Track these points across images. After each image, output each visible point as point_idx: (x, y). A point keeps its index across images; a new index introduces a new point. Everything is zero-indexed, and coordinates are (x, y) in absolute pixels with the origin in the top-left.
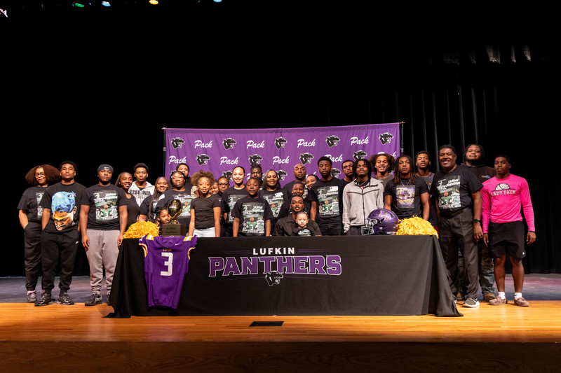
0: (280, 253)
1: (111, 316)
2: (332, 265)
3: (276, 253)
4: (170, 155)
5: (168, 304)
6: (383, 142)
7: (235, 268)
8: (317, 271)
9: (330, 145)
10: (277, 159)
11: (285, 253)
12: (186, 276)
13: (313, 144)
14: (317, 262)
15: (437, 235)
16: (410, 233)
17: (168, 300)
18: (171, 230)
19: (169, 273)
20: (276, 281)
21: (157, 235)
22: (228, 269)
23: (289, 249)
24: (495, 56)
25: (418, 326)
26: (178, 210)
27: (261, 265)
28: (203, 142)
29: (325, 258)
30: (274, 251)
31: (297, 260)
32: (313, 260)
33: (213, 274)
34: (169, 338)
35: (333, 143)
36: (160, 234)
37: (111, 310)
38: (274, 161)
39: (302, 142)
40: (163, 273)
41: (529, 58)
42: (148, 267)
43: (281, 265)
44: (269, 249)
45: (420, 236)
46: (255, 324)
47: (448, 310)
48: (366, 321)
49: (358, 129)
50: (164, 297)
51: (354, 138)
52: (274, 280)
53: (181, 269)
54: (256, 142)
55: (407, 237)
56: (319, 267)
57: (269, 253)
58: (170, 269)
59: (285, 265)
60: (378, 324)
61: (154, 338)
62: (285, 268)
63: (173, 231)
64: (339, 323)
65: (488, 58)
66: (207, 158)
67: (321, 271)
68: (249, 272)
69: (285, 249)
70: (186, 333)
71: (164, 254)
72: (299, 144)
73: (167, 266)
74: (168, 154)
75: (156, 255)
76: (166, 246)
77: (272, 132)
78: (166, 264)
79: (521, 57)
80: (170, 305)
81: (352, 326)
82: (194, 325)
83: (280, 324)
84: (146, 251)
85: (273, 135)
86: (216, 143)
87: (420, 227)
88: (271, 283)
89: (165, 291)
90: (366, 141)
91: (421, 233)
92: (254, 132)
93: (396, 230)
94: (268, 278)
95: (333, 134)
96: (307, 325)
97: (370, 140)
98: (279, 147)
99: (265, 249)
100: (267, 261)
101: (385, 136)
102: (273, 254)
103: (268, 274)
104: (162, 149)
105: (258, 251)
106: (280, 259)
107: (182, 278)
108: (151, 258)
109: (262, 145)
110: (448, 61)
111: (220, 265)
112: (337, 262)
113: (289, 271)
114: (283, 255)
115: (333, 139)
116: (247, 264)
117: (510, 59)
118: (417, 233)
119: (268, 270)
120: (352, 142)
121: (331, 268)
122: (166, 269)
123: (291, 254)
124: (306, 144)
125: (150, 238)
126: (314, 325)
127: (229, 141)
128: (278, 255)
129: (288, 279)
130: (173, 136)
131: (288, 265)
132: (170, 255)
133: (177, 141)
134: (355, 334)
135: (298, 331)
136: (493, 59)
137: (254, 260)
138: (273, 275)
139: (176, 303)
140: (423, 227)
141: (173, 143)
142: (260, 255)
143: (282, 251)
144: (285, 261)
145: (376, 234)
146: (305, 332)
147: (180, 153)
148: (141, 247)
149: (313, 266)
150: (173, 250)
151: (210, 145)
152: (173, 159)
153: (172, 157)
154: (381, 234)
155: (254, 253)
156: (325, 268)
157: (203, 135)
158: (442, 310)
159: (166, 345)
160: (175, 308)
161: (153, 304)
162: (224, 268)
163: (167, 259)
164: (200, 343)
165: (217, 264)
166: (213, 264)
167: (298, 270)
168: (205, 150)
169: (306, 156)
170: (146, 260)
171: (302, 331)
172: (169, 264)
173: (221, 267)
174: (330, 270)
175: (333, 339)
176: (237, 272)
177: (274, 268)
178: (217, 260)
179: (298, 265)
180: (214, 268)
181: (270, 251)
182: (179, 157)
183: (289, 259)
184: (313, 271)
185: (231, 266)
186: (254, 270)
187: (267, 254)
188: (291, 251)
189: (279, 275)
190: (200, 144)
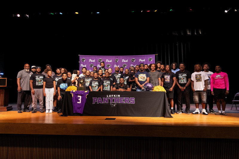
1: (62, 116)
2: (132, 101)
5: (79, 112)
6: (150, 61)
7: (101, 101)
9: (133, 62)
12: (85, 103)
13: (127, 61)
14: (127, 100)
15: (166, 92)
16: (157, 91)
17: (79, 111)
18: (81, 89)
19: (80, 102)
21: (76, 90)
22: (99, 101)
24: (189, 32)
25: (158, 120)
26: (83, 82)
27: (109, 100)
28: (92, 60)
29: (130, 98)
30: (113, 96)
31: (121, 99)
32: (126, 99)
33: (94, 103)
34: (80, 123)
35: (133, 61)
36: (77, 90)
37: (61, 114)
39: (123, 61)
40: (78, 102)
41: (201, 33)
42: (73, 101)
43: (116, 100)
45: (160, 92)
46: (107, 119)
47: (168, 115)
48: (142, 119)
49: (142, 56)
50: (78, 110)
51: (140, 59)
52: (113, 105)
53: (84, 101)
55: (156, 92)
56: (128, 101)
58: (80, 101)
59: (117, 100)
60: (145, 119)
61: (74, 123)
64: (133, 119)
65: (187, 33)
66: (93, 65)
67: (128, 103)
68: (105, 102)
70: (84, 122)
71: (78, 96)
73: (79, 100)
74: (80, 64)
75: (76, 97)
76: (79, 94)
77: (114, 57)
78: (79, 99)
79: (198, 32)
80: (80, 113)
81: (137, 120)
82: (87, 119)
83: (114, 119)
84: (73, 95)
85: (115, 58)
86: (96, 61)
87: (160, 89)
88: (112, 106)
89: (79, 108)
90: (144, 60)
91: (160, 91)
92: (108, 57)
93: (153, 90)
94: (111, 104)
95: (134, 58)
96: (122, 119)
97: (145, 60)
98: (116, 62)
100: (111, 99)
101: (150, 59)
102: (113, 97)
104: (78, 62)
106: (115, 98)
107: (84, 104)
108: (74, 98)
109: (111, 61)
110: (174, 34)
111: (97, 100)
113: (118, 102)
114: (116, 97)
115: (133, 59)
116: (105, 100)
117: (194, 33)
118: (159, 91)
119: (111, 102)
120: (140, 61)
122: (79, 101)
123: (119, 97)
124: (125, 61)
125: (74, 91)
126: (125, 119)
127: (100, 60)
128: (115, 97)
129: (118, 105)
130: (82, 58)
131: (118, 100)
132: (80, 97)
133: (83, 59)
134: (138, 123)
135: (120, 121)
136: (189, 33)
137: (107, 99)
138: (113, 103)
139: (82, 112)
140: (161, 89)
142: (109, 97)
143: (116, 96)
145: (146, 91)
146: (122, 122)
147: (84, 63)
148: (71, 94)
149: (126, 101)
150: (81, 95)
151: (94, 61)
153: (82, 64)
154: (148, 91)
155: (107, 97)
156: (130, 101)
157: (92, 57)
158: (166, 115)
159: (78, 125)
160: (82, 113)
161: (75, 112)
162: (98, 101)
163: (79, 98)
164: (88, 125)
165: (95, 100)
166: (94, 100)
167: (121, 102)
168: (93, 63)
169: (125, 65)
170: (73, 98)
171: (121, 121)
172: (80, 99)
175: (130, 124)
176: (102, 102)
177: (113, 101)
178: (95, 98)
179: (121, 100)
180: (94, 101)
181: (112, 96)
182: (84, 65)
183: (118, 98)
184: (126, 102)
185: (100, 100)
186: (107, 102)
187: (111, 97)
188: (119, 96)
189: (115, 104)
190: (90, 60)
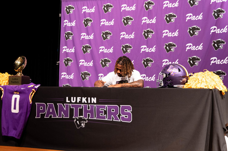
0: (86, 102)
2: (125, 114)
3: (83, 102)
4: (64, 20)
7: (53, 113)
8: (113, 119)
10: (146, 19)
11: (89, 102)
13: (176, 5)
14: (113, 111)
20: (82, 125)
22: (49, 113)
23: (92, 98)
27: (72, 110)
29: (120, 107)
30: (81, 99)
31: (98, 108)
33: (38, 116)
38: (143, 22)
43: (86, 112)
44: (78, 98)
52: (80, 124)
54: (129, 5)
56: (114, 114)
57: (78, 102)
59: (89, 111)
62: (89, 115)
63: (16, 81)
66: (91, 21)
67: (116, 119)
68: (63, 116)
69: (89, 98)
72: (165, 6)
86: (98, 9)
88: (78, 126)
93: (184, 84)
94: (76, 122)
98: (147, 9)
99: (75, 98)
100: (76, 107)
102: (81, 102)
103: (76, 119)
104: (59, 15)
105: (70, 99)
106: (85, 107)
109: (133, 8)
112: (128, 111)
113: (92, 117)
116: (62, 109)
119: (76, 115)
121: (124, 116)
123: (94, 103)
124: (170, 5)
127: (108, 6)
128: (84, 103)
129: (91, 124)
131: (91, 112)
133: (70, 8)
137: (67, 106)
138: (80, 120)
141: (66, 10)
142: (71, 103)
143: (87, 100)
144: (89, 108)
147: (71, 18)
149: (110, 114)
151: (93, 10)
152: (66, 22)
153: (65, 21)
154: (169, 87)
155: (67, 101)
156: (119, 116)
157: (88, 2)
162: (46, 111)
165: (41, 108)
166: (38, 108)
167: (98, 116)
168: (90, 14)
169: (170, 16)
173: (44, 111)
174: (123, 118)
176: (54, 115)
177: (81, 114)
178: (42, 105)
179: (99, 112)
180: (39, 111)
181: (79, 99)
182: (70, 21)
183: (92, 107)
184: (110, 118)
185: (51, 111)
186: (66, 116)
187: (76, 102)
188: (94, 100)
189: (84, 120)
190: (86, 9)
